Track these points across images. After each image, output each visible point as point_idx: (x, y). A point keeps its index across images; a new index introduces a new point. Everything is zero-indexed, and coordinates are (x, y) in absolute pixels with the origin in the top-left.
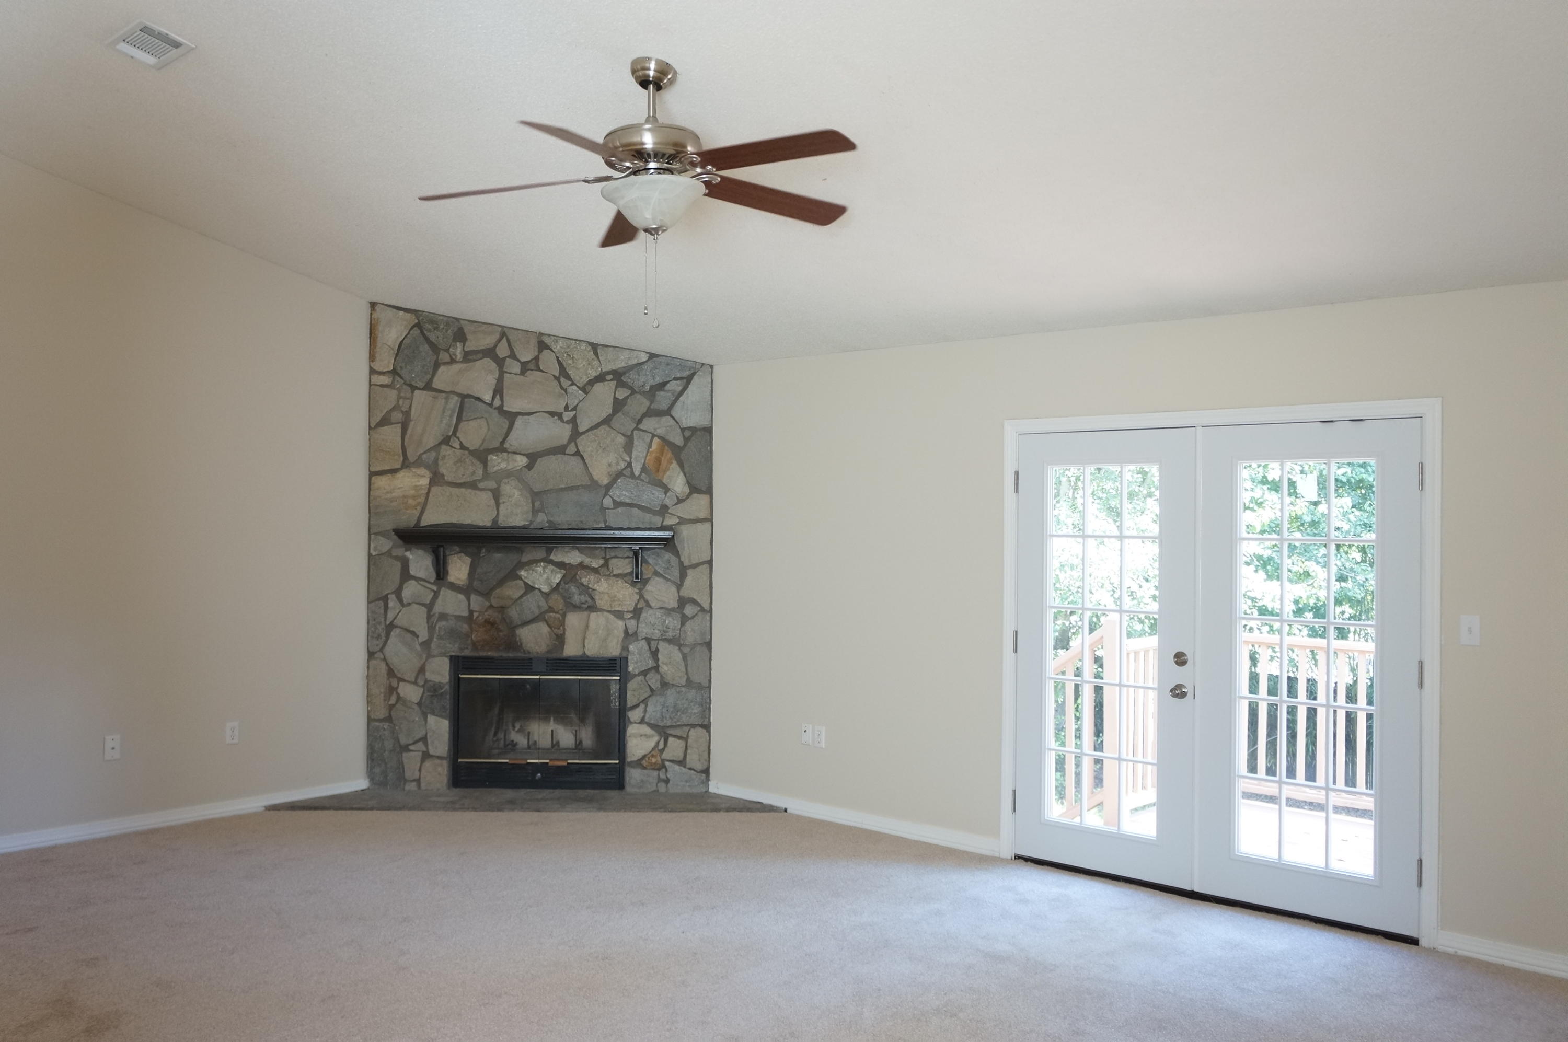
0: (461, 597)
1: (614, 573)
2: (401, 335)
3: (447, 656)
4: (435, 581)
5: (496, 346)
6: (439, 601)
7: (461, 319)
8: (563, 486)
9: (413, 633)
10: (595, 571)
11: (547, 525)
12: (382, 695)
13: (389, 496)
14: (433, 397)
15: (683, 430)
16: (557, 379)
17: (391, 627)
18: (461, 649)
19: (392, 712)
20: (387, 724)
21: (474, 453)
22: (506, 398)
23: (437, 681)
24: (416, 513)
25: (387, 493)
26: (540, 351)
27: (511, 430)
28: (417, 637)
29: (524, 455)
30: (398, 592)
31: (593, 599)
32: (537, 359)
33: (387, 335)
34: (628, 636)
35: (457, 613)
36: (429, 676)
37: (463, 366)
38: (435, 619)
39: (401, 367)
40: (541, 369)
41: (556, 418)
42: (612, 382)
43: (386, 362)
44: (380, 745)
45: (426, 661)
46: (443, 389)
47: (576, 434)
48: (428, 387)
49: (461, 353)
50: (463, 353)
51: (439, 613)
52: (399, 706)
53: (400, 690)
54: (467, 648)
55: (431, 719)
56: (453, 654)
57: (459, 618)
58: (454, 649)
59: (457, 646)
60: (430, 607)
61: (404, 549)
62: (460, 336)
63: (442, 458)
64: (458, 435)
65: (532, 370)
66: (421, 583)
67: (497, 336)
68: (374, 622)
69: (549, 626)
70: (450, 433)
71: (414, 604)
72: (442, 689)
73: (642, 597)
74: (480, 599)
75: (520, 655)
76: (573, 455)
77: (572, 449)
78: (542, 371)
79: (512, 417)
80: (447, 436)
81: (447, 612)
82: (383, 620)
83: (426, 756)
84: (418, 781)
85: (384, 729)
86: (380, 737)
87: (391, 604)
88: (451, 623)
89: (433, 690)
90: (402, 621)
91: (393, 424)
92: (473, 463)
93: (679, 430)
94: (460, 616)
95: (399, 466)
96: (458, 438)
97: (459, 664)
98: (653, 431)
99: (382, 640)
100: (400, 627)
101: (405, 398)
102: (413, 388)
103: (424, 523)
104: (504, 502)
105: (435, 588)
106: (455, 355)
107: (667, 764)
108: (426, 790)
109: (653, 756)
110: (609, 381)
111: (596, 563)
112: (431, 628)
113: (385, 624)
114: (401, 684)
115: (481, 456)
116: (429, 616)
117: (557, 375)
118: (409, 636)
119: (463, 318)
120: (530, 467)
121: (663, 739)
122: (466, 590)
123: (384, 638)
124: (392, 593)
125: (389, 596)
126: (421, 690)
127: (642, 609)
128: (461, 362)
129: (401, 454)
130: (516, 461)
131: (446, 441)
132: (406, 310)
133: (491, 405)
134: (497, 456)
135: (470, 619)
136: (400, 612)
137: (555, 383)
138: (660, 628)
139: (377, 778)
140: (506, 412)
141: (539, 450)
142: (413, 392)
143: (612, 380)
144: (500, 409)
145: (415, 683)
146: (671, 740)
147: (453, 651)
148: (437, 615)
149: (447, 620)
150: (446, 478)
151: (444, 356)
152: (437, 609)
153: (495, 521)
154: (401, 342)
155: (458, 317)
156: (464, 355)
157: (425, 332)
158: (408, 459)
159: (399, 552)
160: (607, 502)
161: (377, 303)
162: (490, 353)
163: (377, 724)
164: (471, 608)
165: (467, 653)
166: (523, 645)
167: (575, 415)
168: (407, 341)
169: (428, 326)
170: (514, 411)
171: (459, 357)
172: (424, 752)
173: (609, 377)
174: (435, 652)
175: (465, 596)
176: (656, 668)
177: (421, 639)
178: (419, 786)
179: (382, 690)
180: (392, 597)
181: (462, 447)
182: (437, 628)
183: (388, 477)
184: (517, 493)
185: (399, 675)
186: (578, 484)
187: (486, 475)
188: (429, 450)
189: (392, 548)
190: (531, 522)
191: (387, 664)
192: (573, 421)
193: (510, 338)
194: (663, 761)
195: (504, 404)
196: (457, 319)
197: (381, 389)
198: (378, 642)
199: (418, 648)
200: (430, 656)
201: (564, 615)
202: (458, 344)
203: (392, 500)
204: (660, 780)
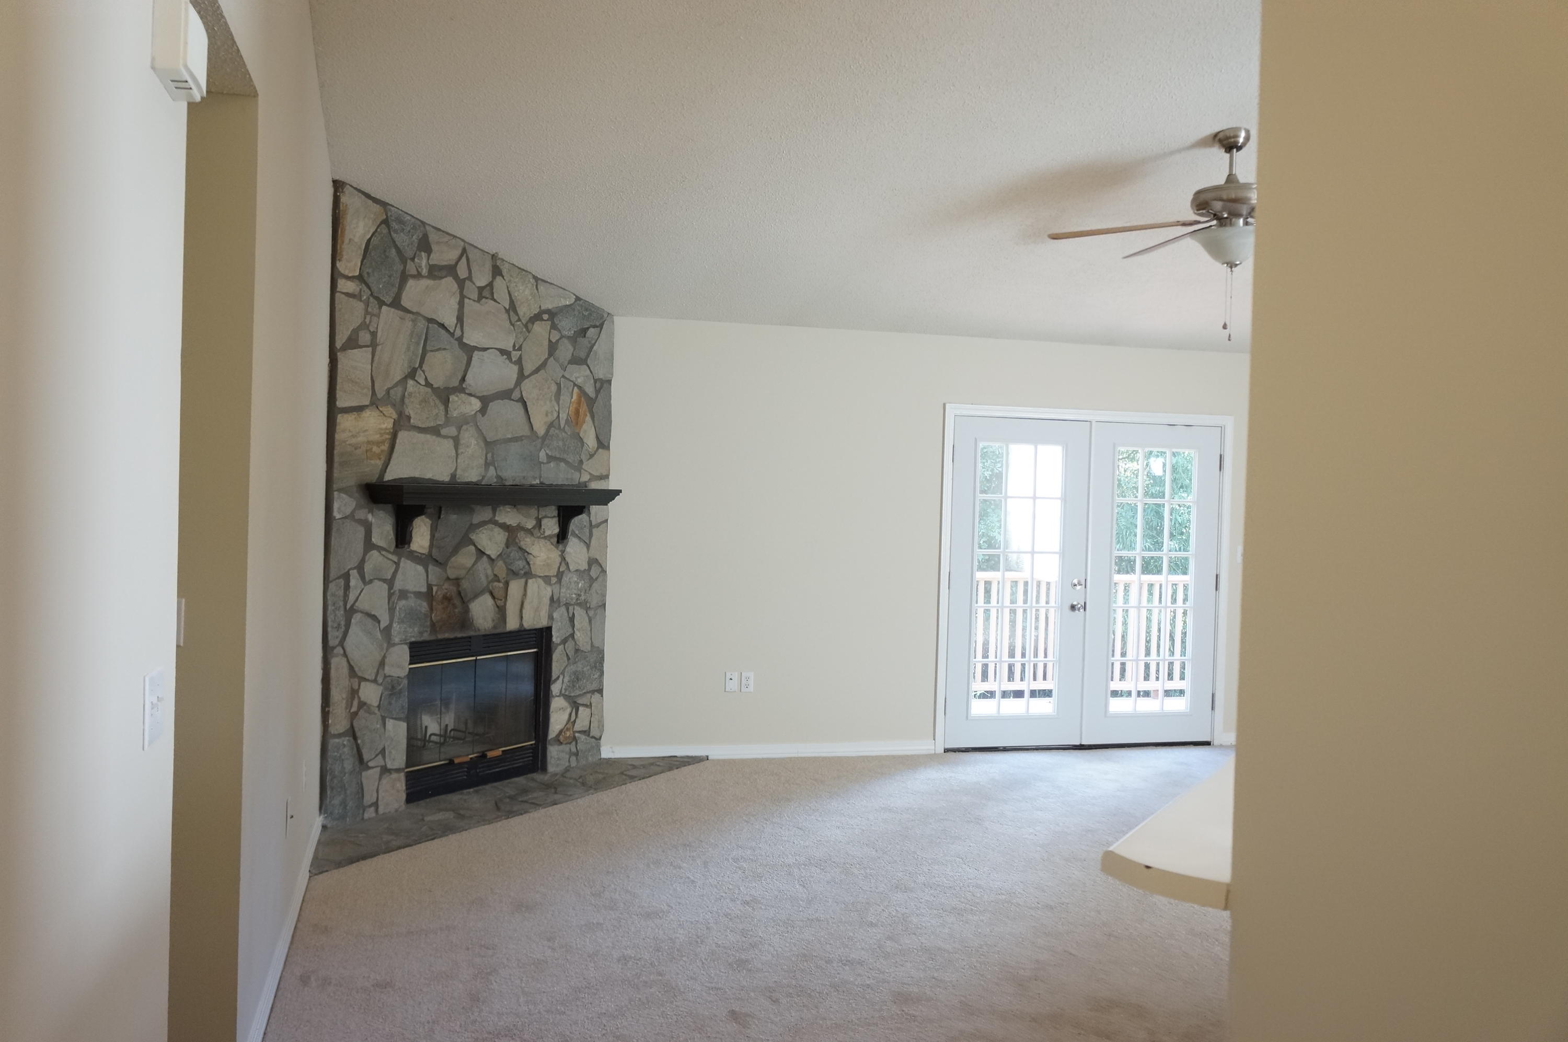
0: (420, 568)
1: (546, 534)
2: (369, 231)
3: (406, 644)
4: (394, 550)
5: (457, 263)
6: (399, 576)
7: (427, 224)
8: (509, 436)
9: (375, 618)
10: (530, 532)
11: (495, 480)
12: (344, 701)
13: (354, 441)
14: (400, 318)
15: (595, 381)
16: (507, 311)
17: (350, 612)
18: (421, 633)
19: (355, 721)
20: (347, 738)
21: (436, 391)
22: (466, 328)
23: (395, 675)
24: (379, 463)
25: (353, 436)
26: (494, 277)
27: (469, 366)
28: (379, 622)
29: (477, 397)
30: (360, 568)
31: (528, 563)
32: (490, 285)
33: (355, 228)
34: (554, 602)
35: (417, 590)
36: (388, 670)
37: (429, 282)
38: (395, 598)
39: (368, 273)
40: (495, 298)
41: (505, 357)
42: (548, 322)
43: (351, 264)
44: (340, 767)
45: (387, 651)
46: (409, 308)
47: (522, 377)
48: (396, 303)
49: (426, 266)
50: (428, 266)
51: (400, 590)
52: (361, 713)
53: (361, 693)
54: (427, 631)
55: (390, 723)
56: (413, 639)
57: (418, 594)
58: (415, 633)
59: (416, 629)
60: (390, 583)
61: (367, 510)
62: (425, 245)
63: (409, 395)
64: (424, 367)
65: (487, 298)
66: (384, 553)
67: (458, 252)
68: (333, 608)
69: (494, 597)
70: (417, 365)
71: (376, 581)
72: (400, 685)
73: (563, 559)
74: (437, 569)
75: (472, 633)
76: (517, 401)
77: (516, 395)
78: (495, 301)
79: (470, 350)
80: (414, 368)
81: (407, 588)
82: (341, 604)
83: (385, 770)
84: (376, 804)
85: (344, 746)
86: (340, 756)
87: (353, 583)
88: (412, 602)
89: (392, 688)
90: (363, 604)
91: (361, 347)
92: (436, 404)
93: (593, 381)
94: (420, 592)
95: (367, 403)
96: (423, 371)
97: (418, 651)
98: (574, 379)
99: (343, 630)
100: (362, 612)
101: (372, 315)
102: (381, 303)
103: (389, 477)
104: (462, 453)
105: (395, 558)
106: (420, 267)
107: (577, 735)
108: (383, 814)
109: (568, 730)
110: (545, 320)
111: (530, 524)
112: (392, 610)
113: (345, 608)
114: (363, 684)
115: (444, 395)
116: (390, 595)
117: (507, 308)
118: (369, 621)
119: (428, 223)
120: (483, 411)
121: (574, 710)
122: (424, 560)
123: (343, 629)
124: (355, 568)
125: (351, 572)
126: (381, 688)
127: (563, 572)
128: (427, 277)
129: (370, 387)
130: (471, 404)
131: (412, 374)
132: (376, 201)
133: (452, 334)
134: (457, 396)
135: (429, 595)
136: (361, 591)
137: (505, 316)
138: (575, 592)
139: (336, 811)
140: (466, 344)
141: (491, 393)
142: (380, 308)
143: (547, 320)
144: (460, 339)
145: (375, 681)
146: (581, 709)
147: (413, 637)
148: (397, 592)
149: (406, 598)
150: (412, 421)
151: (411, 268)
152: (398, 585)
153: (453, 476)
154: (369, 240)
155: (425, 221)
156: (430, 268)
157: (392, 233)
158: (376, 395)
159: (362, 514)
160: (542, 455)
161: (347, 184)
162: (451, 270)
163: (337, 740)
164: (429, 583)
165: (426, 637)
166: (474, 622)
167: (521, 355)
168: (375, 241)
169: (394, 225)
170: (472, 344)
171: (425, 272)
172: (382, 767)
173: (546, 317)
174: (397, 640)
175: (424, 567)
176: (572, 636)
177: (383, 625)
178: (377, 811)
179: (344, 696)
180: (354, 573)
181: (428, 384)
182: (398, 608)
183: (353, 417)
184: (473, 442)
185: (360, 674)
186: (521, 435)
187: (448, 421)
188: (396, 385)
189: (354, 509)
190: (483, 477)
191: (348, 661)
192: (519, 362)
193: (470, 256)
194: (574, 732)
195: (465, 335)
196: (423, 223)
197: (346, 298)
198: (337, 634)
199: (379, 635)
200: (391, 644)
201: (507, 584)
202: (423, 254)
203: (356, 448)
204: (571, 754)
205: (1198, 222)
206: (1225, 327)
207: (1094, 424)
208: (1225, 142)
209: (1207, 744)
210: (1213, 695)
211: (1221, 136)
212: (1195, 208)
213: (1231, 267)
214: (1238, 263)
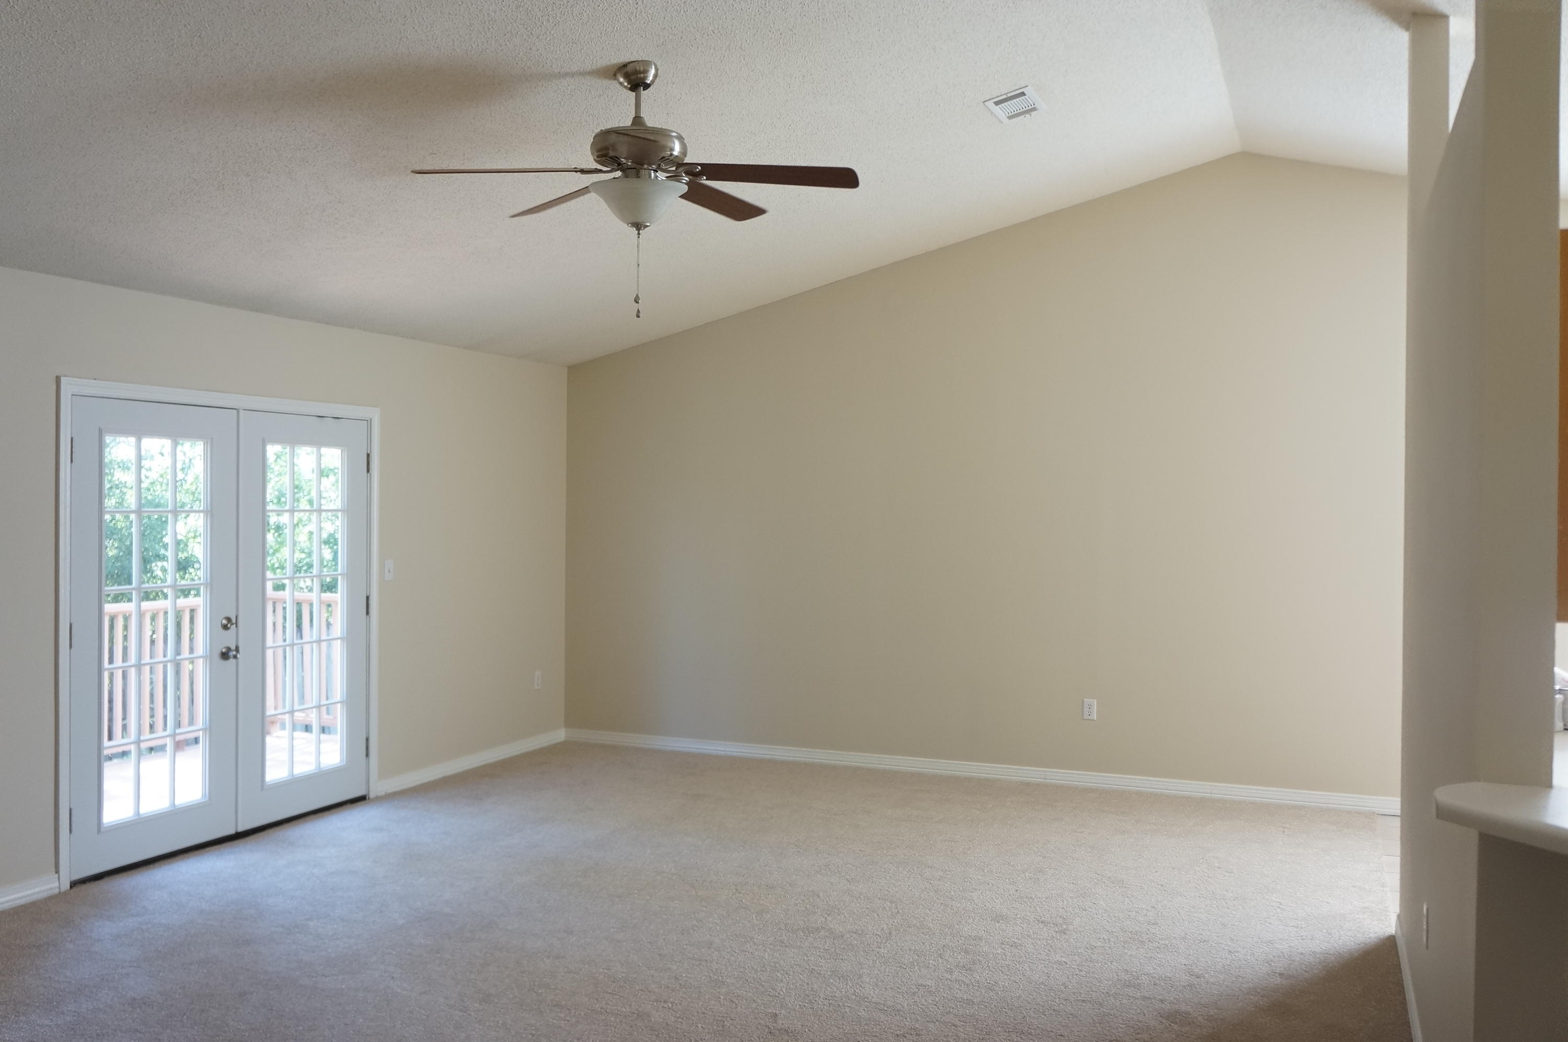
205: (600, 171)
206: (636, 301)
207: (241, 412)
208: (632, 77)
209: (362, 799)
210: (367, 740)
211: (629, 68)
212: (596, 154)
213: (638, 229)
214: (648, 224)
